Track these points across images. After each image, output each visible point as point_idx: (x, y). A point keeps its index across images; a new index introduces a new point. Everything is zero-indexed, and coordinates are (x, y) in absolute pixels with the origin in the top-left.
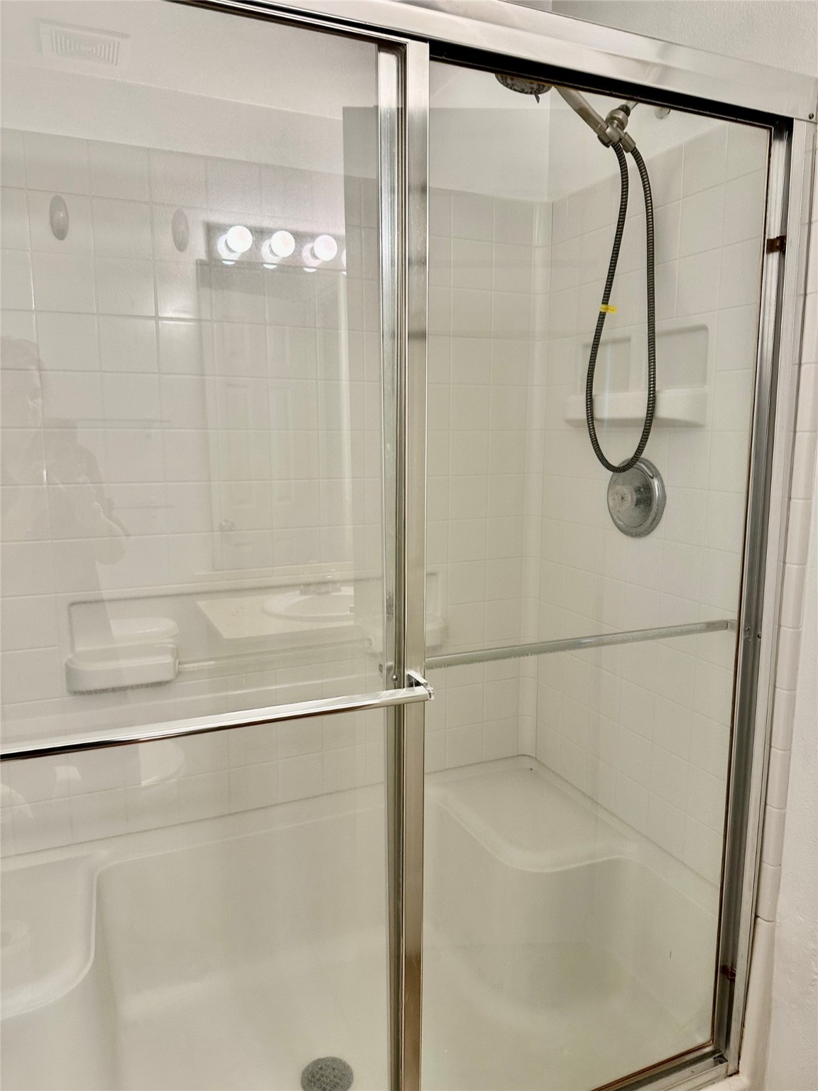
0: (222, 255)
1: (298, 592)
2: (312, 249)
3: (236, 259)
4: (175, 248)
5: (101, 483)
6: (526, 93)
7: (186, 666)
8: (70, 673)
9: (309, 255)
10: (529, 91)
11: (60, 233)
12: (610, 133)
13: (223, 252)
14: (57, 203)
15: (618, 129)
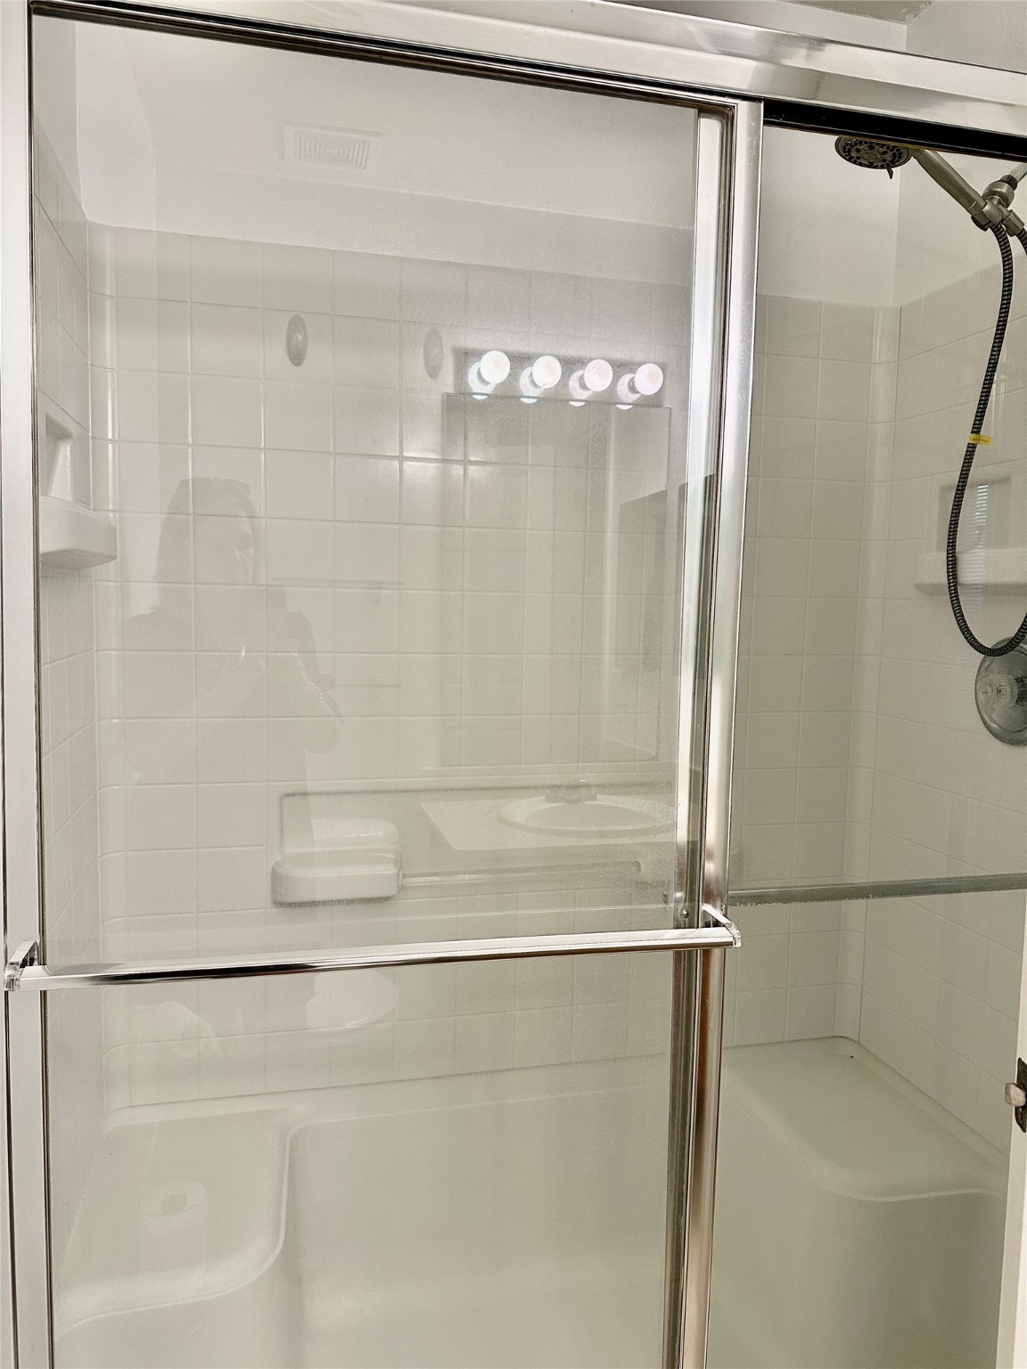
0: (472, 387)
1: (544, 798)
2: (582, 378)
3: (489, 392)
4: (425, 373)
5: (315, 652)
6: (876, 167)
7: (411, 880)
8: (276, 878)
9: (578, 386)
10: (880, 164)
11: (297, 357)
12: (988, 212)
13: (474, 385)
14: (296, 324)
15: (1000, 206)
